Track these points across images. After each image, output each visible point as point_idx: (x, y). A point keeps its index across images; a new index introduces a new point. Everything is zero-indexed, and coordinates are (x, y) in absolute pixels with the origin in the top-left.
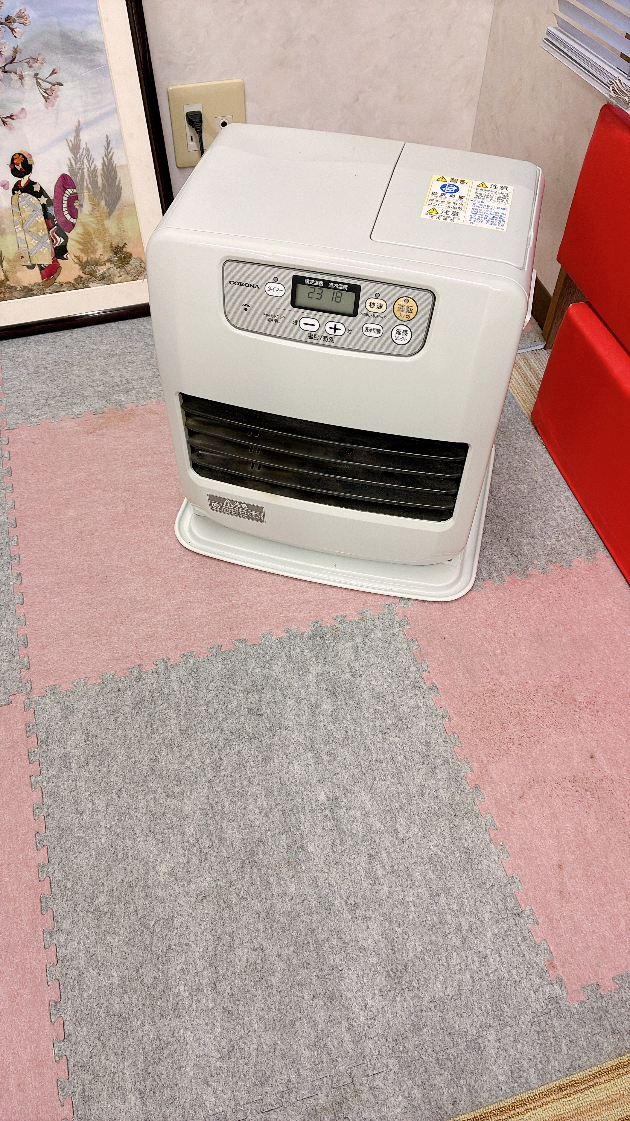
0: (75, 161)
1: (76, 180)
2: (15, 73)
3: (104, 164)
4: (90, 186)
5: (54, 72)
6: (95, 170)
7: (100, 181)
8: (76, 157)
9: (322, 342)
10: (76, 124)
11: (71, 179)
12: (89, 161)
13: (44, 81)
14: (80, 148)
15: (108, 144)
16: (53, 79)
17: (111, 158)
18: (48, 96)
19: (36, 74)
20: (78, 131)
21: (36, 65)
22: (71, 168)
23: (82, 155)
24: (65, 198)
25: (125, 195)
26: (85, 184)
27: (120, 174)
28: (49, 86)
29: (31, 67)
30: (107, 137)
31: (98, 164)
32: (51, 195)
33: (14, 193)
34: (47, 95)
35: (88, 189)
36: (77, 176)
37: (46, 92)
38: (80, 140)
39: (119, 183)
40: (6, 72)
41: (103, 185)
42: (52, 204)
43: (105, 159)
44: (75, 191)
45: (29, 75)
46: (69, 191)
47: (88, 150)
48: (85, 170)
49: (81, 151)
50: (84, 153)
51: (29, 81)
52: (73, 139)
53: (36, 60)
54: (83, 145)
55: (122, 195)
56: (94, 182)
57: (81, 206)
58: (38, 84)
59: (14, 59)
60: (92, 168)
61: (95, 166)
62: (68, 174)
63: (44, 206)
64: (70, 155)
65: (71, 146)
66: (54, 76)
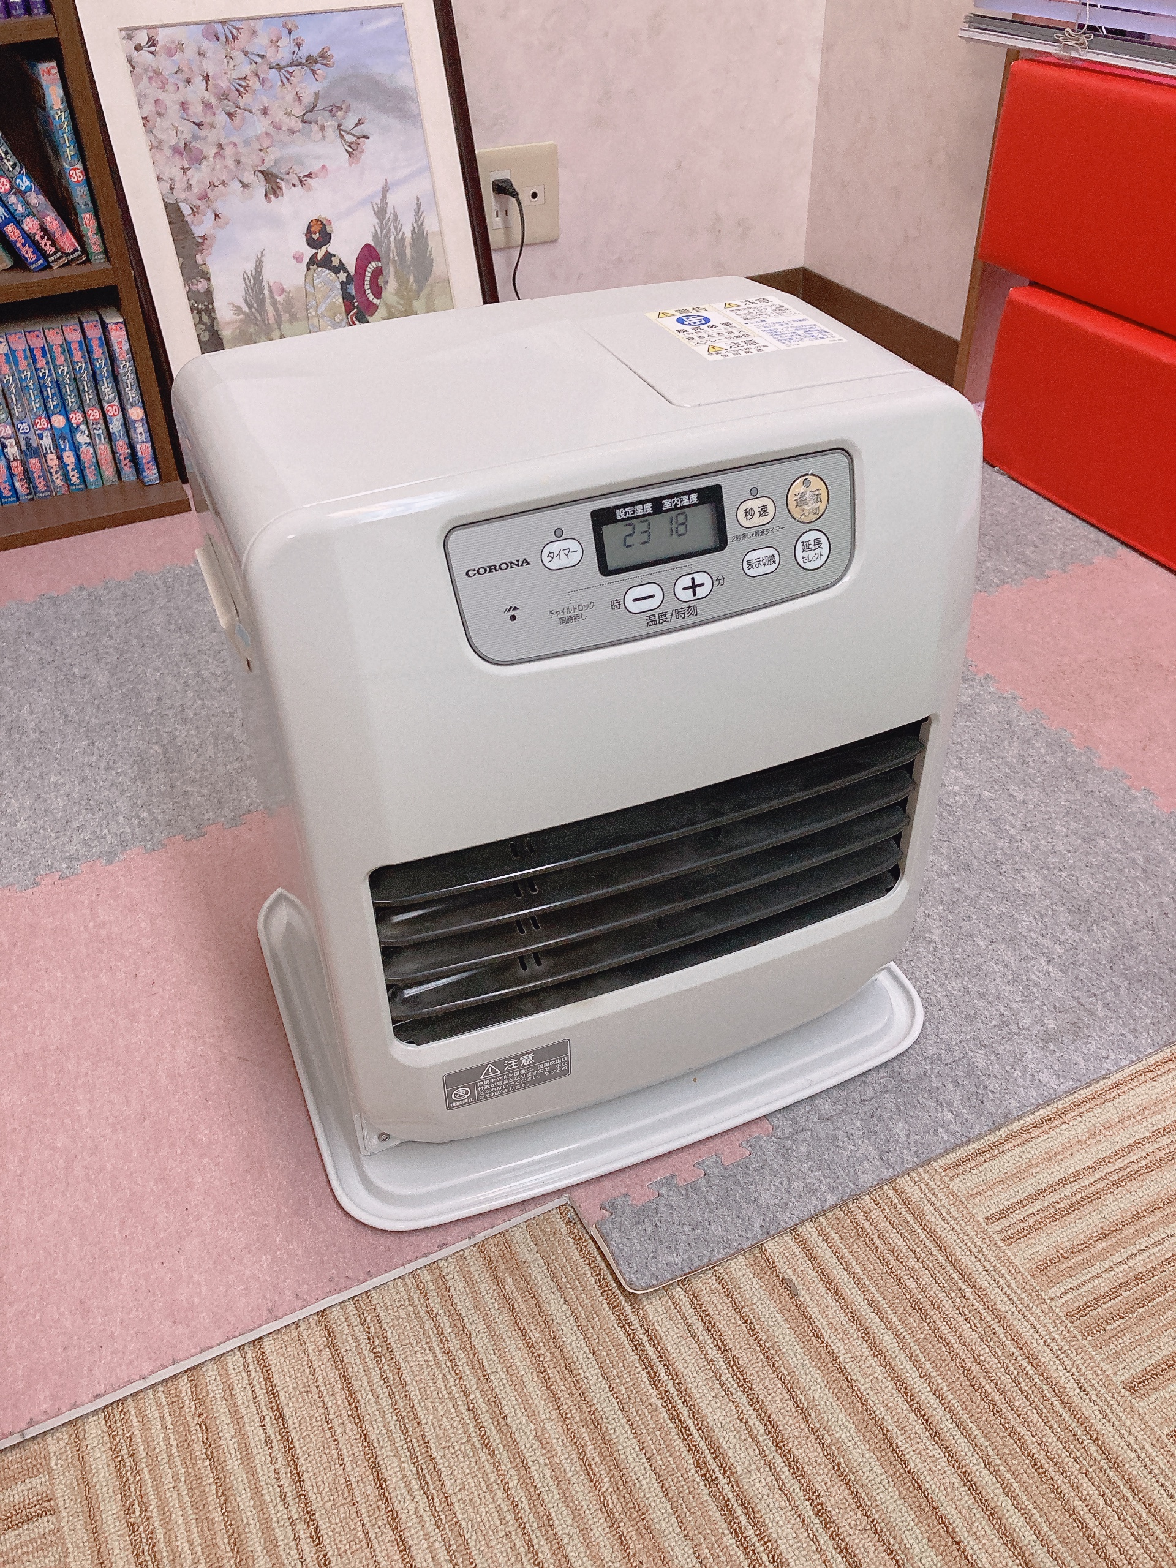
0: (380, 228)
1: (382, 251)
2: (316, 123)
3: (413, 231)
4: (396, 258)
5: (360, 123)
6: (403, 239)
7: (408, 251)
8: (381, 222)
9: (675, 623)
10: (383, 183)
11: (375, 250)
12: (396, 228)
13: (348, 133)
14: (386, 213)
15: (419, 206)
16: (357, 131)
17: (422, 224)
18: (353, 151)
19: (340, 125)
20: (385, 190)
21: (340, 114)
22: (376, 236)
23: (389, 220)
24: (368, 274)
25: (438, 269)
26: (391, 256)
27: (432, 243)
28: (352, 139)
29: (334, 116)
30: (418, 199)
31: (407, 231)
32: (352, 270)
33: (308, 269)
34: (350, 150)
35: (395, 262)
36: (381, 246)
37: (350, 146)
38: (387, 203)
39: (431, 254)
40: (305, 122)
41: (412, 258)
42: (352, 281)
43: (415, 226)
44: (380, 264)
45: (331, 126)
46: (373, 265)
47: (396, 215)
48: (392, 239)
49: (388, 216)
50: (391, 218)
51: (331, 133)
52: (379, 202)
53: (340, 109)
54: (390, 209)
55: (434, 268)
56: (401, 254)
57: (386, 283)
58: (342, 137)
59: (314, 108)
60: (400, 237)
61: (404, 233)
62: (372, 243)
63: (342, 283)
64: (376, 221)
65: (376, 209)
66: (359, 127)
